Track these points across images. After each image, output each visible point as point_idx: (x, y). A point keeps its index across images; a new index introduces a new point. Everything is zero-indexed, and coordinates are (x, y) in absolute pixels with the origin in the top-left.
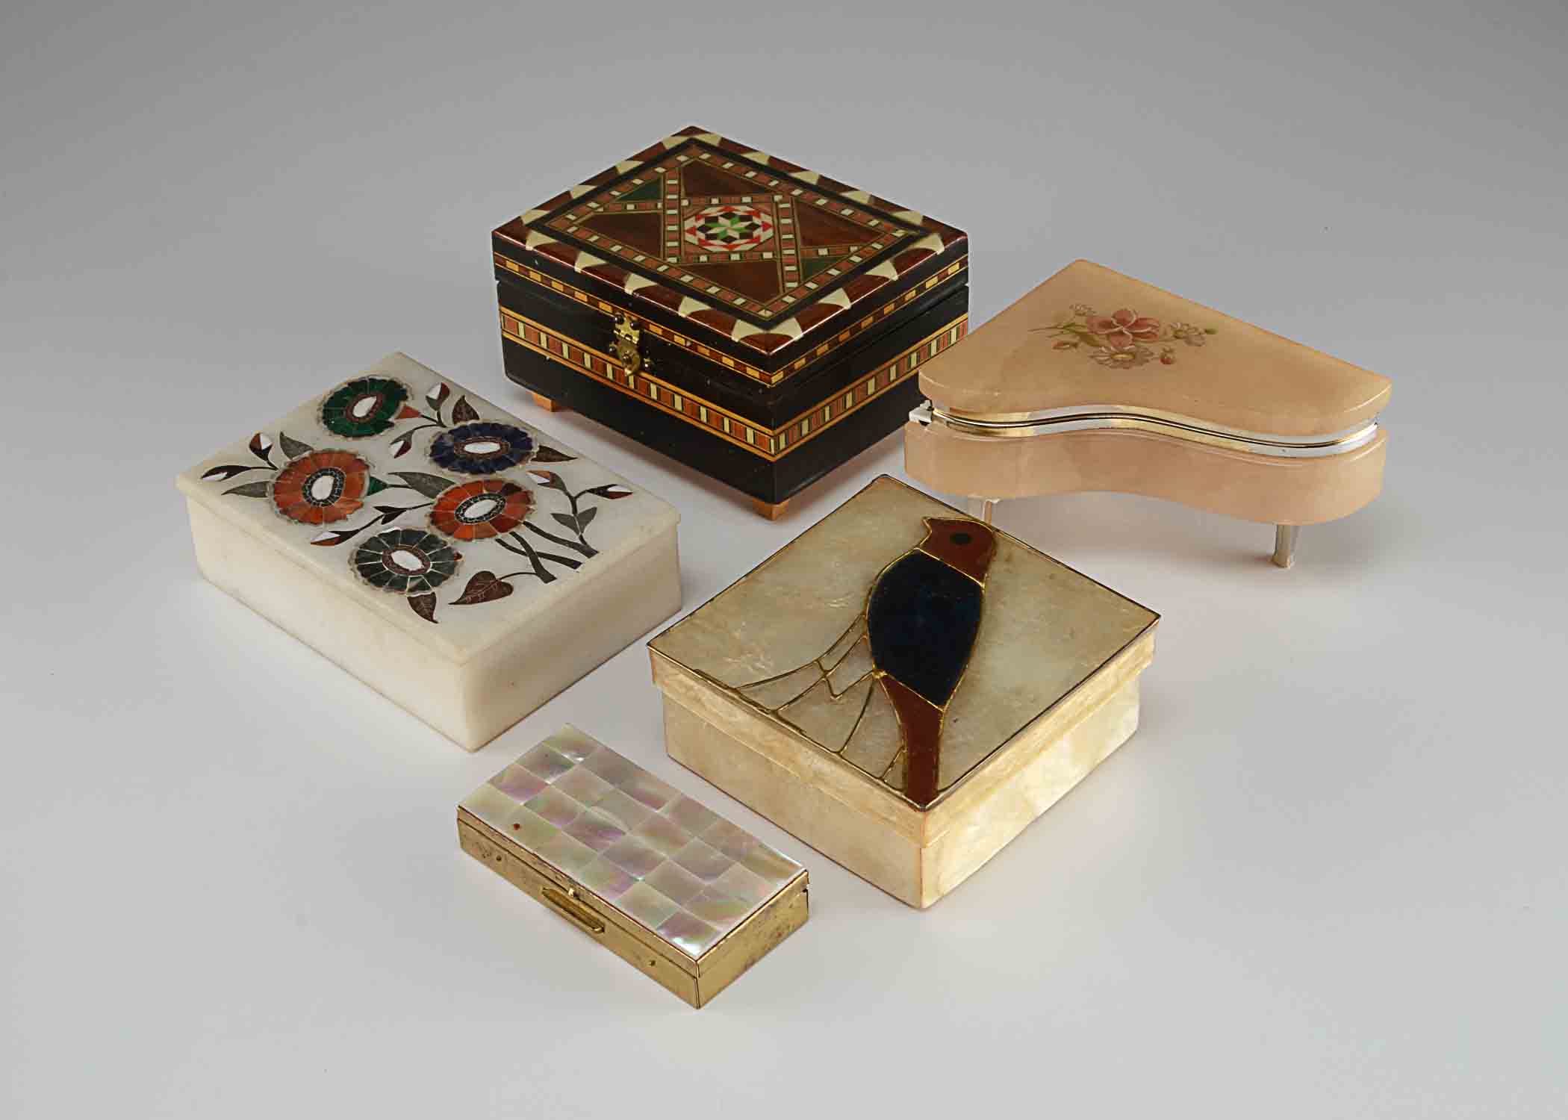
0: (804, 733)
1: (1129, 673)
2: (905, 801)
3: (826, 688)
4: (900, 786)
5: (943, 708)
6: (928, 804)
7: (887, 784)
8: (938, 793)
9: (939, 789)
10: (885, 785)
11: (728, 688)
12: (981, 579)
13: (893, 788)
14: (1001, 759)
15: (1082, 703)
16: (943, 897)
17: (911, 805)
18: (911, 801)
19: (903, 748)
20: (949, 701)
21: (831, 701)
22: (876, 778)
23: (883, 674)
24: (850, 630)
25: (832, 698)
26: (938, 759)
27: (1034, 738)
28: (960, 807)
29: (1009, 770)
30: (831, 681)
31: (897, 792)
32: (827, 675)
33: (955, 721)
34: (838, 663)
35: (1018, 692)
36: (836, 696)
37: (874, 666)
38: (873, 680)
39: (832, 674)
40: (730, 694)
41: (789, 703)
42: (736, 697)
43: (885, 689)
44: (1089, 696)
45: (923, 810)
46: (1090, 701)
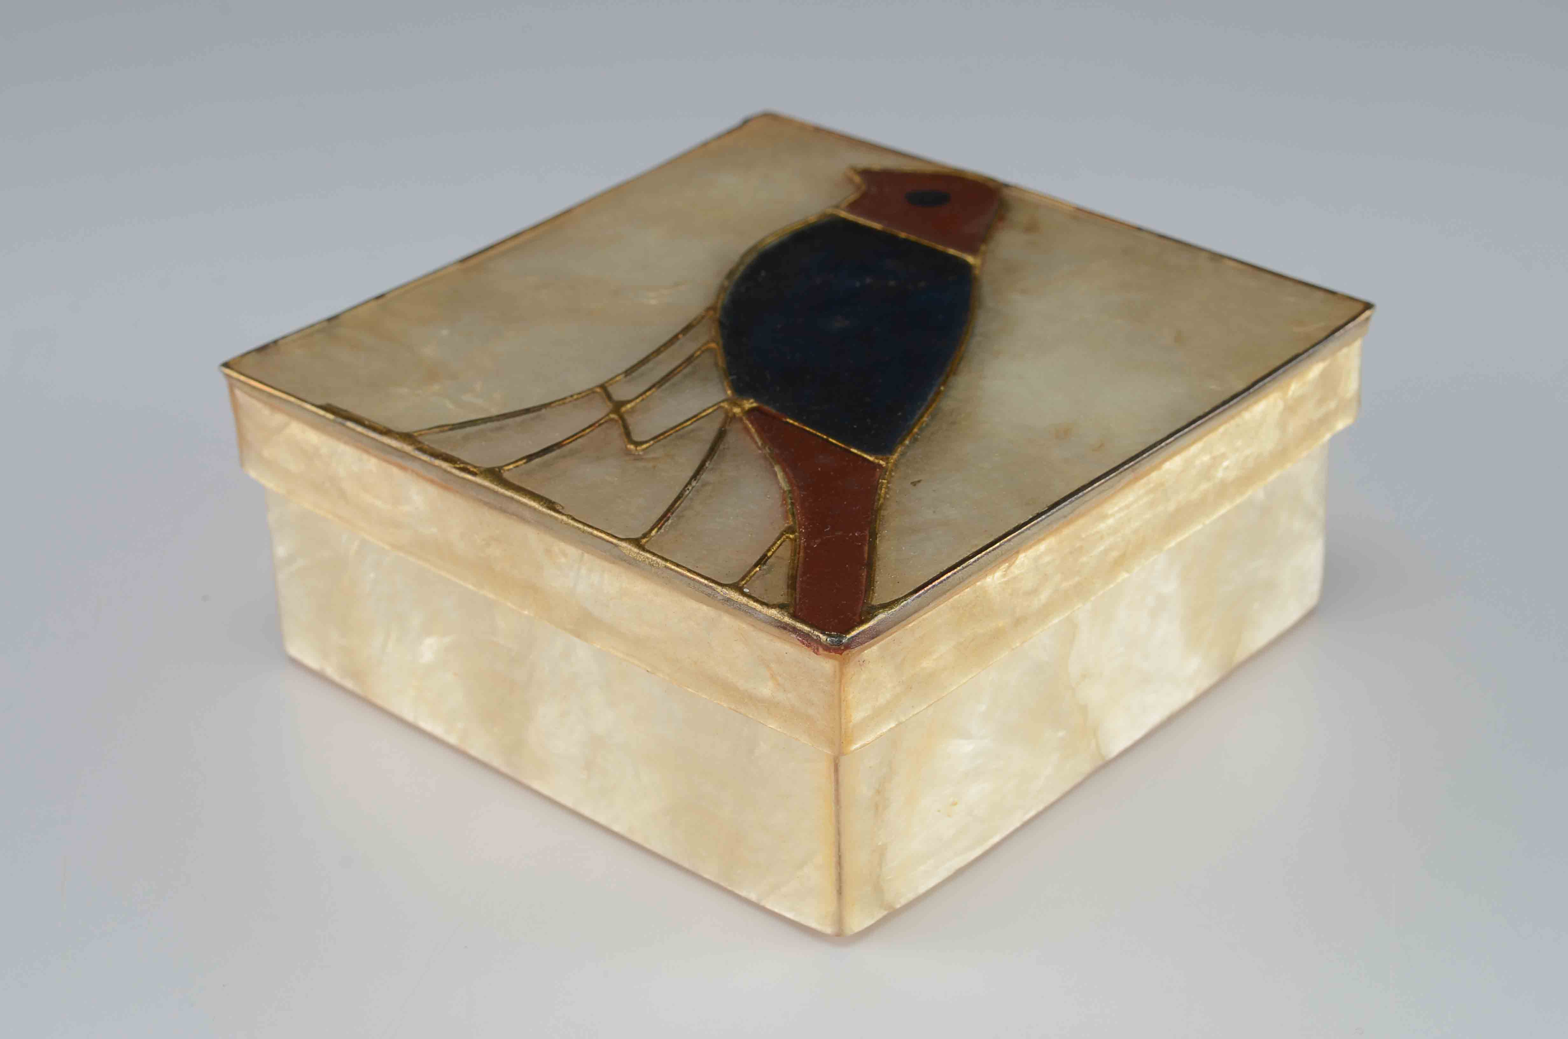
0: (558, 508)
1: (1312, 431)
2: (795, 630)
3: (616, 432)
4: (781, 599)
5: (887, 460)
6: (848, 632)
7: (748, 596)
8: (872, 612)
9: (875, 602)
10: (744, 600)
11: (387, 432)
12: (974, 251)
13: (762, 603)
14: (1024, 559)
15: (1207, 473)
16: (893, 915)
17: (806, 639)
18: (806, 629)
19: (791, 530)
20: (900, 449)
21: (628, 453)
22: (722, 585)
23: (749, 404)
24: (680, 336)
25: (632, 447)
26: (873, 548)
27: (1102, 526)
28: (928, 664)
29: (1044, 596)
30: (630, 420)
31: (774, 612)
32: (623, 409)
33: (914, 484)
34: (649, 389)
35: (1063, 434)
36: (637, 444)
37: (729, 392)
38: (727, 416)
39: (632, 408)
40: (394, 443)
41: (530, 458)
42: (408, 448)
43: (753, 430)
44: (1224, 456)
45: (838, 649)
46: (1226, 470)
